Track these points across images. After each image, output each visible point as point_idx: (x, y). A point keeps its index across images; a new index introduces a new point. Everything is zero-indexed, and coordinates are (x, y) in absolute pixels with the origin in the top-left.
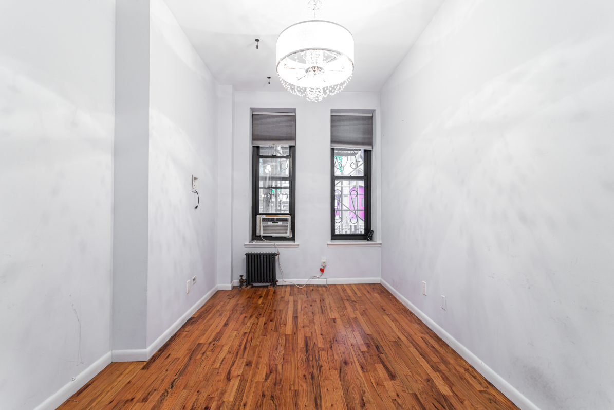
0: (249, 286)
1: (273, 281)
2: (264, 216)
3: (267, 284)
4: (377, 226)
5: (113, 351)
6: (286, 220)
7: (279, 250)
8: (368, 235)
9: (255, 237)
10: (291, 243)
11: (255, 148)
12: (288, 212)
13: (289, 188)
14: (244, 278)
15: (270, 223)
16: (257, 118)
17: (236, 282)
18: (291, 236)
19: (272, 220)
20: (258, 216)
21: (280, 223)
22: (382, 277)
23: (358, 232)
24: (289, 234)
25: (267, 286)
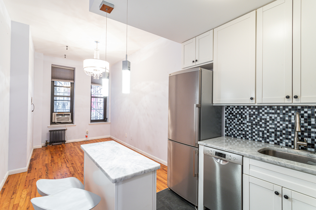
0: (51, 145)
1: (64, 141)
2: (57, 113)
3: (61, 143)
4: (109, 116)
5: (9, 171)
6: (69, 115)
7: (67, 128)
8: (105, 120)
9: (52, 123)
10: (72, 125)
11: (52, 82)
12: (69, 111)
13: (70, 101)
14: (48, 142)
15: (60, 116)
16: (54, 68)
17: (44, 144)
18: (71, 121)
19: (62, 115)
20: (53, 113)
21: (66, 116)
22: (111, 135)
23: (101, 119)
24: (70, 121)
25: (61, 144)
